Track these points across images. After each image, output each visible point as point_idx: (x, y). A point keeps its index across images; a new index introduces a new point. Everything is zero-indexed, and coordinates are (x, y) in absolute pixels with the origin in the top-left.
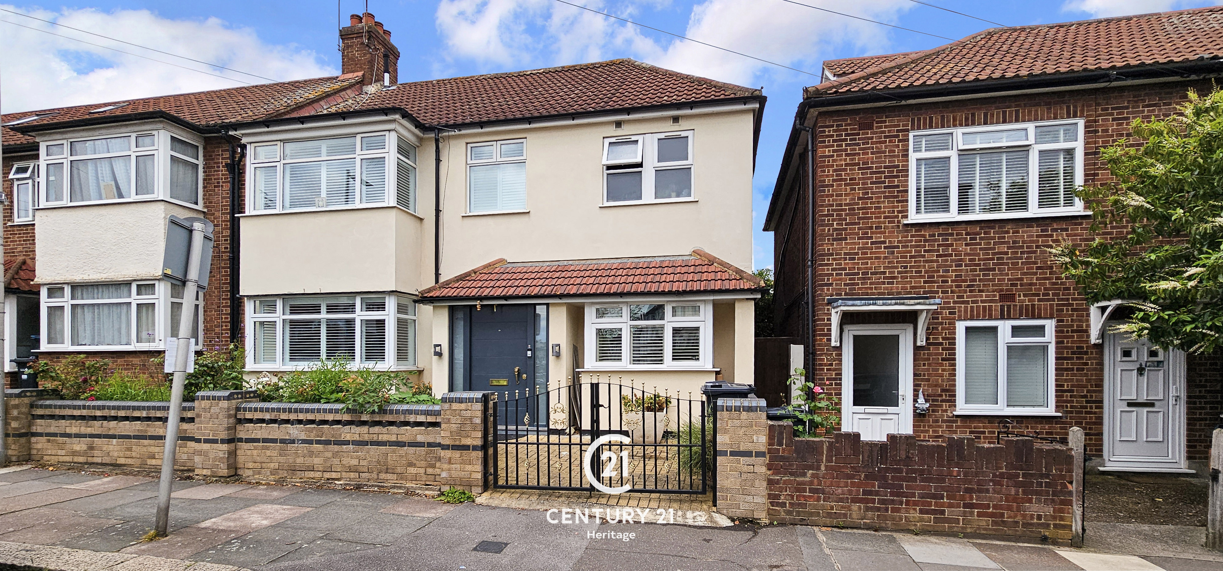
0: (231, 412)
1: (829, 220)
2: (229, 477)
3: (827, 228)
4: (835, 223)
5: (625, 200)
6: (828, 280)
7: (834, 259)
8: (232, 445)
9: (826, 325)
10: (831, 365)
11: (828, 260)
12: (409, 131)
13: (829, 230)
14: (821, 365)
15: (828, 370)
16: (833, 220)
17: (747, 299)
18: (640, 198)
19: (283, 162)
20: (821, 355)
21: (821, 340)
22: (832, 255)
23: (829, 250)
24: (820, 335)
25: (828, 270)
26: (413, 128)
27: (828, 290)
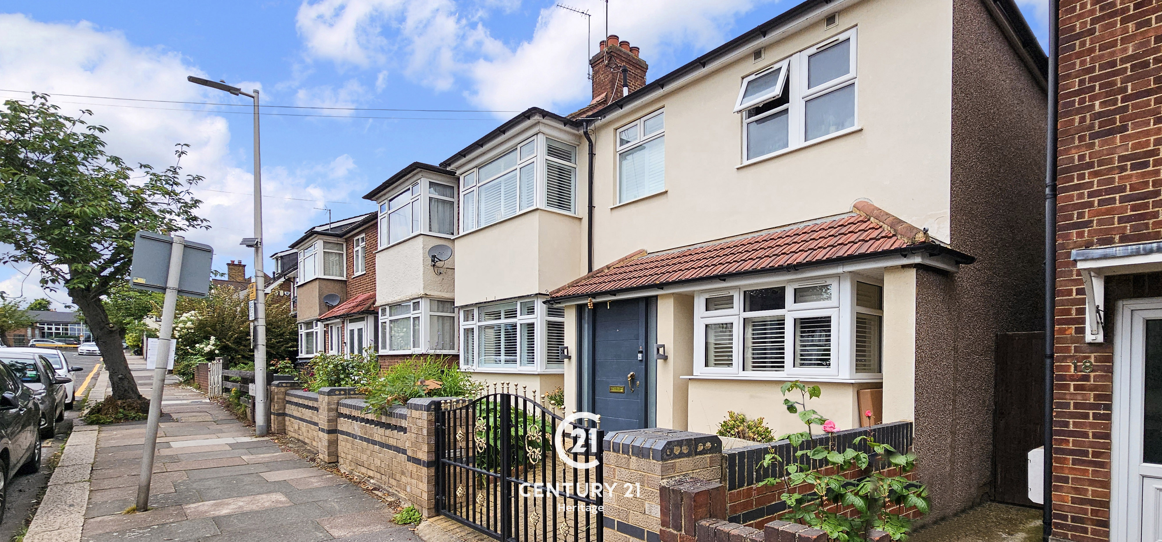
0: (332, 406)
1: (1082, 101)
2: (330, 463)
3: (1077, 118)
4: (1097, 103)
5: (770, 152)
6: (1081, 215)
7: (1096, 174)
8: (333, 436)
9: (1074, 302)
10: (1086, 378)
11: (1081, 177)
12: (560, 130)
13: (1083, 120)
14: (1062, 378)
15: (1076, 388)
16: (1093, 99)
17: (904, 267)
18: (786, 145)
19: (478, 185)
20: (1064, 359)
21: (1063, 331)
22: (1091, 165)
23: (1082, 158)
24: (1061, 322)
25: (1081, 196)
26: (561, 126)
27: (1080, 235)
